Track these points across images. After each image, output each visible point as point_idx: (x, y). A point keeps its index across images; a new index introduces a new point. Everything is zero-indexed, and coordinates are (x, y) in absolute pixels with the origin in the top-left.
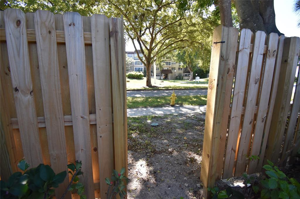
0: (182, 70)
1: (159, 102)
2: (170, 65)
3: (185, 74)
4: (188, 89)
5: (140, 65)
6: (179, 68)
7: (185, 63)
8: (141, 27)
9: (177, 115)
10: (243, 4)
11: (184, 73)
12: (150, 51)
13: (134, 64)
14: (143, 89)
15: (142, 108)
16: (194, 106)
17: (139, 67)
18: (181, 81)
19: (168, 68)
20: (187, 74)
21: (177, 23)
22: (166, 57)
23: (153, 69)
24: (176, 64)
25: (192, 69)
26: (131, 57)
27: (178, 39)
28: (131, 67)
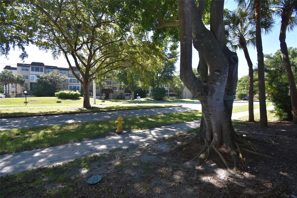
0: (123, 90)
1: (101, 128)
2: (111, 84)
3: (127, 93)
4: (132, 109)
5: (76, 84)
6: (120, 88)
7: (126, 82)
8: (76, 40)
9: (127, 149)
10: (195, 19)
11: (125, 92)
12: (89, 67)
13: (69, 81)
14: (78, 111)
15: (75, 142)
16: (144, 130)
17: (75, 85)
18: (123, 101)
19: (109, 87)
20: (129, 94)
21: (117, 43)
22: (107, 76)
23: (92, 87)
24: (117, 84)
25: (133, 89)
26: (65, 74)
27: (119, 59)
28: (64, 85)
